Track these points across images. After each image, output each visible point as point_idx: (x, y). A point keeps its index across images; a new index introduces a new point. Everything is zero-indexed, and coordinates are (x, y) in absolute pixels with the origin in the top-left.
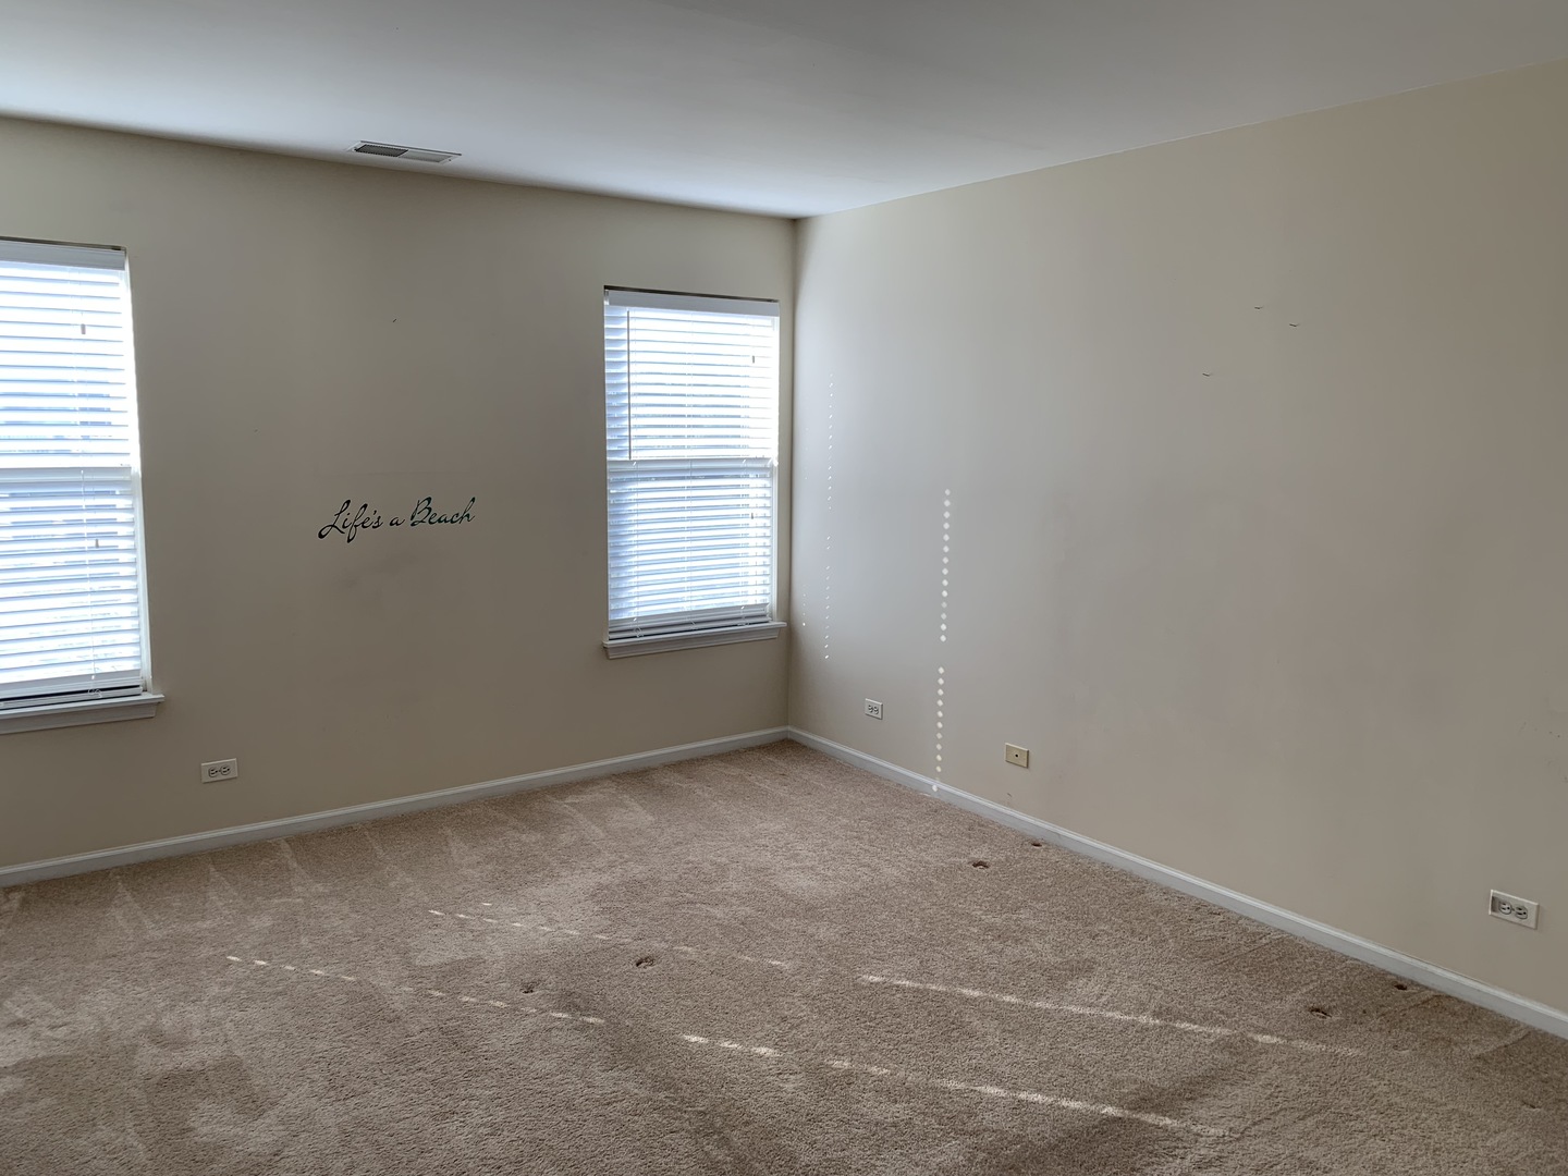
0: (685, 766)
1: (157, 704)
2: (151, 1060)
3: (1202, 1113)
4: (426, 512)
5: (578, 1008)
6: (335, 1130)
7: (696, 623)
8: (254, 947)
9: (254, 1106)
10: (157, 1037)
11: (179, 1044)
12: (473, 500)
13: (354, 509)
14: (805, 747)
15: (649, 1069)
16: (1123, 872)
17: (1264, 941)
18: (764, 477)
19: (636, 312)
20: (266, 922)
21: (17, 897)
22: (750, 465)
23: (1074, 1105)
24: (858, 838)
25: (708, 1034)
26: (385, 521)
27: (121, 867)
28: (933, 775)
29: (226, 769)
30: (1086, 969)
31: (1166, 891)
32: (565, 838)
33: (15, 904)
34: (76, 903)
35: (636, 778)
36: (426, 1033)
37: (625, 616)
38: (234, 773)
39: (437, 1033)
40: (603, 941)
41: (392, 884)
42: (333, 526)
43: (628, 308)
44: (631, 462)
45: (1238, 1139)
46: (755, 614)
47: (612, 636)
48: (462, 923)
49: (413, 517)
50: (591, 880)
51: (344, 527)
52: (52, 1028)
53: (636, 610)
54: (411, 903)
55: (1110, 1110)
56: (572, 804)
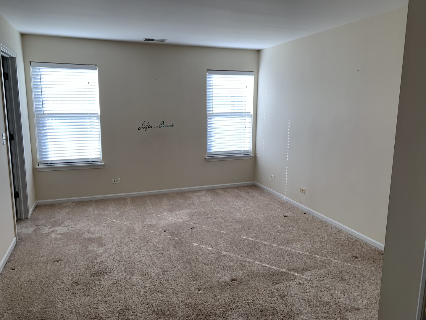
0: (224, 189)
1: (103, 165)
2: (86, 235)
3: (307, 274)
4: (163, 124)
5: (173, 236)
6: (114, 252)
7: (230, 154)
8: (114, 217)
9: (101, 246)
10: (89, 232)
11: (92, 233)
12: (174, 122)
13: (146, 123)
14: (258, 187)
15: (182, 249)
16: (324, 222)
17: (352, 240)
18: (250, 117)
19: (215, 76)
20: (119, 213)
21: (74, 204)
22: (245, 114)
23: (275, 268)
24: (258, 208)
25: (199, 244)
26: (154, 126)
27: (95, 200)
28: (284, 195)
29: (118, 181)
30: (298, 241)
31: (333, 227)
32: (189, 202)
33: (73, 205)
34: (84, 206)
35: (212, 191)
36: (140, 237)
37: (212, 151)
38: (119, 182)
39: (142, 237)
40: (186, 223)
41: (147, 208)
42: (141, 127)
43: (213, 75)
44: (213, 113)
45: (311, 280)
46: (246, 152)
47: (208, 156)
48: (158, 217)
49: (160, 126)
50: (191, 211)
51: (144, 127)
52: (71, 228)
53: (214, 150)
54: (149, 212)
55: (283, 270)
56: (194, 195)
